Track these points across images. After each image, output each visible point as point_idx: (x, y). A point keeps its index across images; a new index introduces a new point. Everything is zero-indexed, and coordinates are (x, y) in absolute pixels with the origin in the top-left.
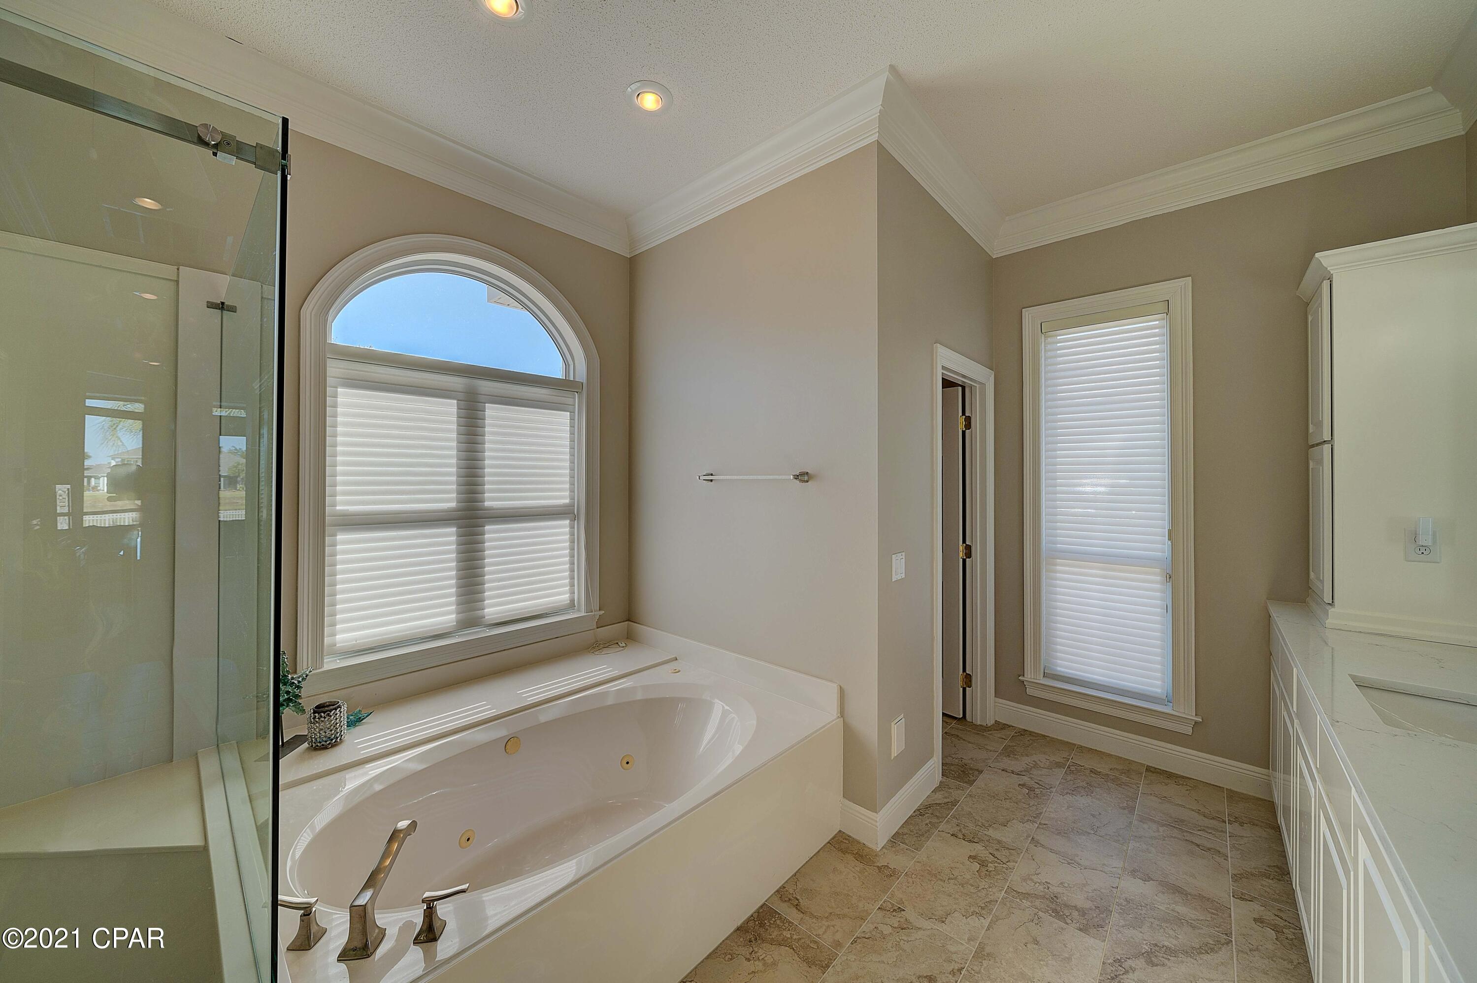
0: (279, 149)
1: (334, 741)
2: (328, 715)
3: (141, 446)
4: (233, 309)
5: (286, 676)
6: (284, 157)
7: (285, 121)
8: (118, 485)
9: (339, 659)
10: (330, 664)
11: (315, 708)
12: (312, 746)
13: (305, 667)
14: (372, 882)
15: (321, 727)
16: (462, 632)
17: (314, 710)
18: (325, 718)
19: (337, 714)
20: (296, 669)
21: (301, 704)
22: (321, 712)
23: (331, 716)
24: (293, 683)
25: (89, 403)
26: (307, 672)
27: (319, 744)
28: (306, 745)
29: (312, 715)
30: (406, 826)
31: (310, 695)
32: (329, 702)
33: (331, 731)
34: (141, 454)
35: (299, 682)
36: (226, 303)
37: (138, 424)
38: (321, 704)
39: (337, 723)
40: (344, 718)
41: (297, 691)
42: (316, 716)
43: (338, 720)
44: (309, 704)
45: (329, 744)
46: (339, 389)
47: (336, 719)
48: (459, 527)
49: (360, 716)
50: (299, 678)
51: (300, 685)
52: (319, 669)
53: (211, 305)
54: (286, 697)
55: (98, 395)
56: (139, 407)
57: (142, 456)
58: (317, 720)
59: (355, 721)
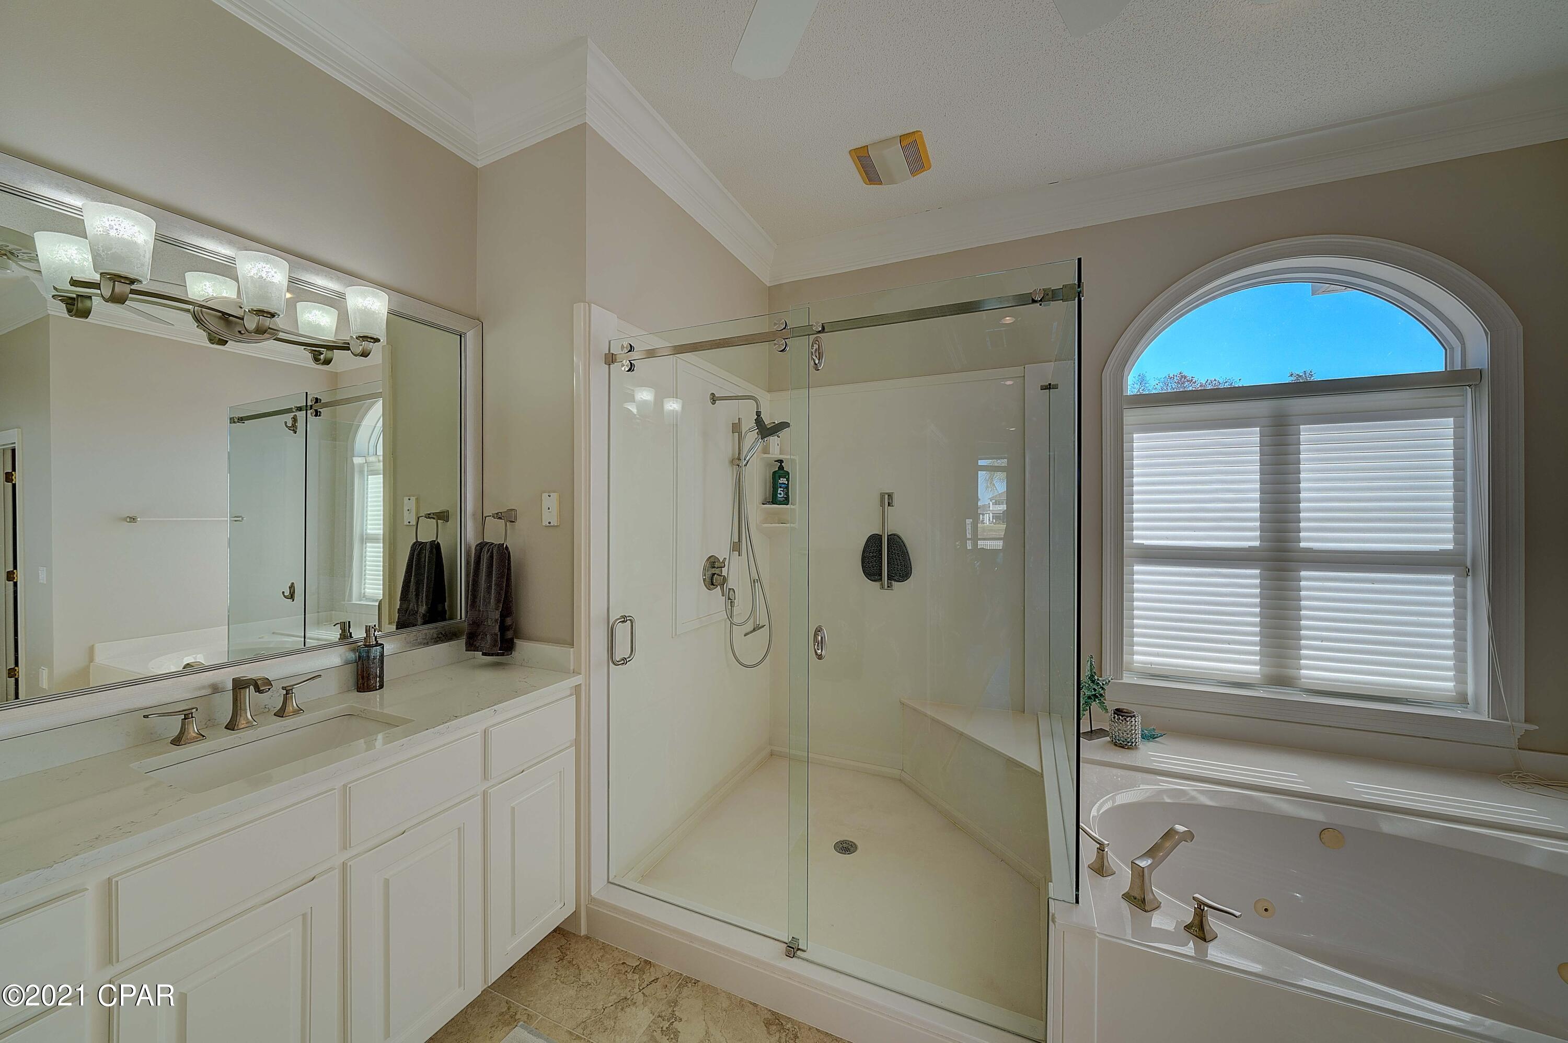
0: (1076, 282)
1: (1130, 744)
2: (1125, 719)
3: (1006, 490)
4: (1056, 387)
5: (1093, 676)
6: (1079, 286)
7: (1080, 260)
8: (996, 517)
9: (1136, 677)
10: (1127, 679)
11: (1115, 709)
12: (1113, 741)
13: (1108, 674)
14: (1151, 853)
15: (1119, 728)
16: (1269, 688)
17: (1114, 712)
18: (1122, 720)
19: (1132, 722)
20: (1101, 674)
21: (1104, 703)
22: (1120, 715)
23: (1127, 722)
24: (1098, 683)
25: (981, 463)
26: (1110, 679)
27: (1118, 741)
28: (1108, 739)
29: (1113, 715)
30: (1182, 831)
31: (1113, 699)
32: (1126, 709)
33: (1128, 734)
34: (1006, 496)
35: (1103, 684)
36: (1052, 384)
37: (1003, 475)
38: (1119, 709)
39: (1132, 730)
40: (1138, 727)
41: (1102, 692)
42: (1115, 717)
43: (1133, 727)
44: (1112, 707)
45: (1126, 745)
46: (1134, 435)
47: (1132, 726)
48: (1263, 569)
49: (1154, 733)
50: (1103, 681)
51: (1104, 687)
52: (1119, 680)
53: (1044, 388)
54: (1094, 693)
55: (983, 456)
56: (1003, 462)
57: (1007, 497)
58: (1117, 720)
59: (1150, 737)
